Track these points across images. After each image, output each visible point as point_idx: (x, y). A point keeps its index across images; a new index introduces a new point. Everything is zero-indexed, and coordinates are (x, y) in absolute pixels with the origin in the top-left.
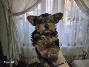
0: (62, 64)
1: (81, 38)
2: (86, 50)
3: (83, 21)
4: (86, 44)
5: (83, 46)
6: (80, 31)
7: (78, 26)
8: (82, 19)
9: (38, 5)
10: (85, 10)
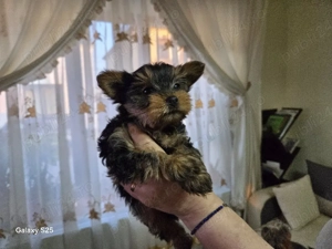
0: (215, 212)
1: (217, 164)
2: (241, 202)
3: (214, 108)
4: (236, 181)
5: (228, 190)
6: (211, 144)
7: (202, 125)
8: (212, 104)
9: (60, 59)
10: (216, 75)
